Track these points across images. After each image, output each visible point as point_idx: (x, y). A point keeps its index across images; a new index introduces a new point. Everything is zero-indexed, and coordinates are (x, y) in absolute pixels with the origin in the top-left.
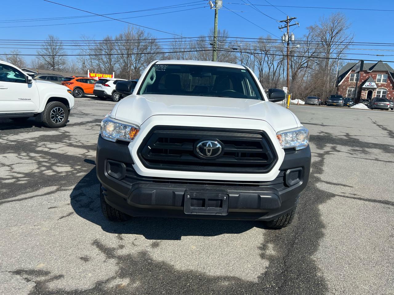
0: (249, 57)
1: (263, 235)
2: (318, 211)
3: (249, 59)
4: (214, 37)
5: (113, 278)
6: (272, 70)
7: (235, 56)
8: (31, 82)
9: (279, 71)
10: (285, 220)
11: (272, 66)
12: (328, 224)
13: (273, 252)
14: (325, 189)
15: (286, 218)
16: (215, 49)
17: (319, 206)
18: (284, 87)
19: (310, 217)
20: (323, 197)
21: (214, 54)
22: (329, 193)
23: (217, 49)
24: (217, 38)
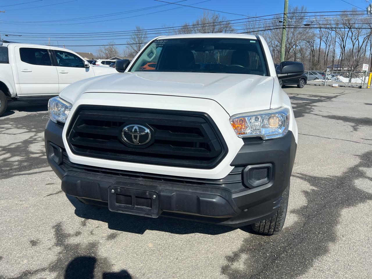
0: (329, 33)
1: (243, 241)
2: (338, 217)
3: (330, 36)
4: (284, 14)
5: (44, 270)
6: (356, 45)
7: (314, 34)
8: (88, 67)
9: (366, 47)
10: (268, 226)
11: (357, 42)
12: (343, 236)
13: (241, 266)
14: (364, 188)
15: (270, 225)
16: (284, 27)
17: (343, 210)
18: (364, 64)
19: (322, 223)
20: (355, 198)
21: (283, 32)
22: (367, 193)
23: (287, 26)
24: (287, 14)
